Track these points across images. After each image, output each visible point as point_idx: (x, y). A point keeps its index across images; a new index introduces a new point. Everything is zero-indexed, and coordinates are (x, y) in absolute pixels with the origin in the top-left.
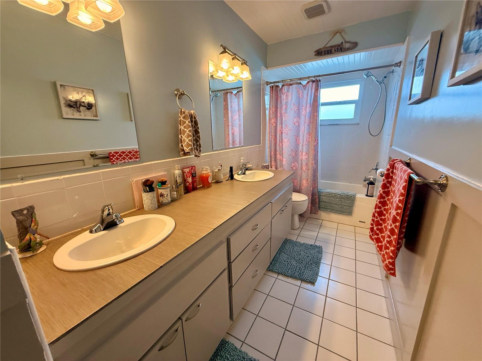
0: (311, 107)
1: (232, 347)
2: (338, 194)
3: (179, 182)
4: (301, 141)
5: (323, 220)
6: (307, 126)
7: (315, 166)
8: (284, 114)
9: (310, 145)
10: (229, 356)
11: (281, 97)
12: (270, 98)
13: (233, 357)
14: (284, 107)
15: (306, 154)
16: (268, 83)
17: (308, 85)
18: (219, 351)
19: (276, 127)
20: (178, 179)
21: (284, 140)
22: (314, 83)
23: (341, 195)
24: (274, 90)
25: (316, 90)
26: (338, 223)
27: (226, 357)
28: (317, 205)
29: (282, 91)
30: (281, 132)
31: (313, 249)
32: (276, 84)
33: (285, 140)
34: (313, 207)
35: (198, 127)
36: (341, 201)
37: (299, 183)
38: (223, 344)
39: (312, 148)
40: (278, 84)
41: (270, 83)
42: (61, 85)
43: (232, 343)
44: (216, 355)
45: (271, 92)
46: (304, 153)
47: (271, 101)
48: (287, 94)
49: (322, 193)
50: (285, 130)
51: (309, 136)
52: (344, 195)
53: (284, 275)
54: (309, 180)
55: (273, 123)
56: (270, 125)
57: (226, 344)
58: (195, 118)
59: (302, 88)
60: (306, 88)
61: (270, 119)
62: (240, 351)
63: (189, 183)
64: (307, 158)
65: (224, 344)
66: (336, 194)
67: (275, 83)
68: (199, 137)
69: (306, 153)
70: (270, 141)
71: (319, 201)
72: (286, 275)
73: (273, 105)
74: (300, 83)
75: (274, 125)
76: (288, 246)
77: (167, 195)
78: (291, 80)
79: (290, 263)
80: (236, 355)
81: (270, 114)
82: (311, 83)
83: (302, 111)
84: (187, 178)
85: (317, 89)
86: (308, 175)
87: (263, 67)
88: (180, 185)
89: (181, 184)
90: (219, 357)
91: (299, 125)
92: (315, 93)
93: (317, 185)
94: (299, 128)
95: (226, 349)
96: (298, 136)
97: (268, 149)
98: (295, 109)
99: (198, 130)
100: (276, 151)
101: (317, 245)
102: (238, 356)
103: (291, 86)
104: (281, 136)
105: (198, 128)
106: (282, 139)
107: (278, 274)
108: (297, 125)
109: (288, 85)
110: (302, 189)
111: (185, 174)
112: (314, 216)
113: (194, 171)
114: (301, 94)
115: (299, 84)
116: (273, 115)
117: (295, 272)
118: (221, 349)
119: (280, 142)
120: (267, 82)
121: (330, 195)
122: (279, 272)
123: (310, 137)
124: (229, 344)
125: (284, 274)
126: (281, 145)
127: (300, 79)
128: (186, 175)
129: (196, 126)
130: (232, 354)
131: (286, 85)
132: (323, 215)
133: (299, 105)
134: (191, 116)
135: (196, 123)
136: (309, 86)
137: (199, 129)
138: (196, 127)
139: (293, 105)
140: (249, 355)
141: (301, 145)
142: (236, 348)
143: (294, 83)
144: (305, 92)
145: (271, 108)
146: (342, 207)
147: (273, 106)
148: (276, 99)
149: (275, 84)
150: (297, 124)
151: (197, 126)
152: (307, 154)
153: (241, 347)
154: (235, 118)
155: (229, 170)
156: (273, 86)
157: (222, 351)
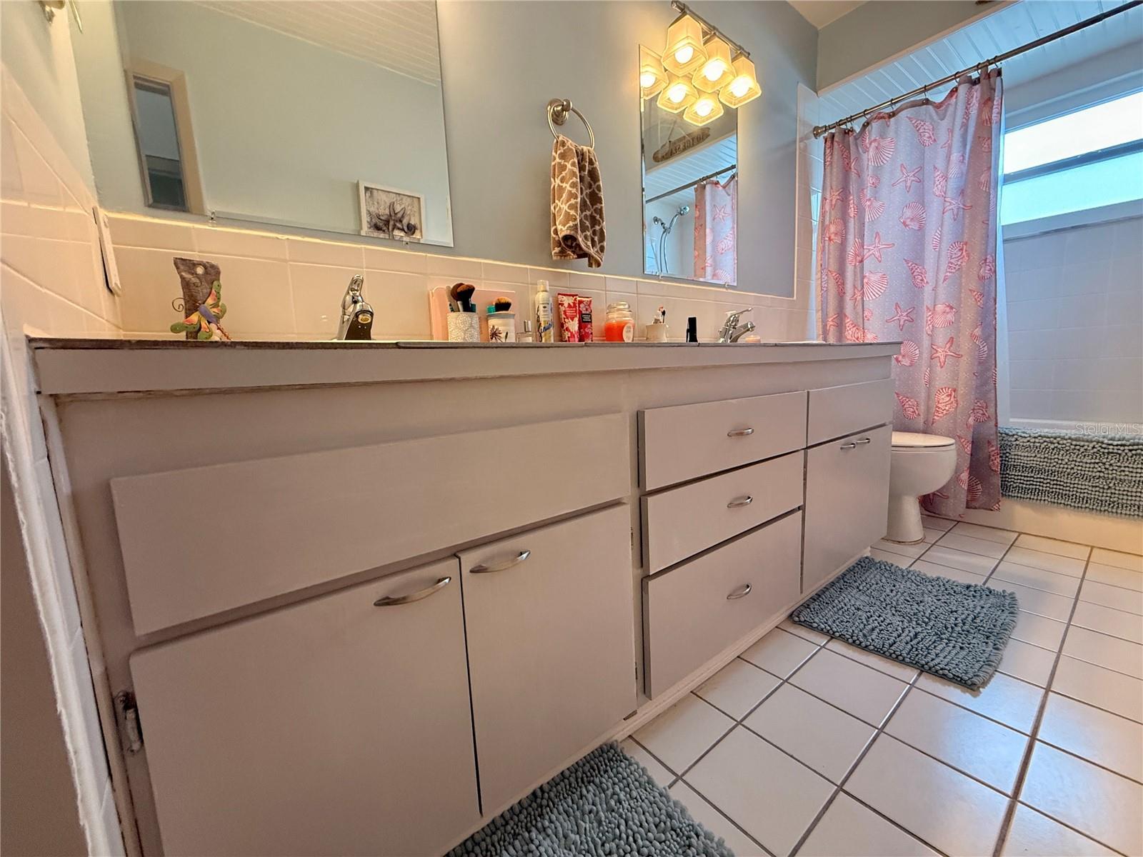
0: (966, 161)
1: (640, 776)
2: (1087, 441)
3: (544, 321)
4: (930, 276)
5: (1020, 533)
6: (952, 221)
7: (986, 349)
8: (868, 203)
9: (963, 280)
10: (625, 796)
11: (858, 159)
12: (825, 169)
13: (637, 801)
14: (869, 181)
15: (948, 309)
16: (817, 132)
17: (953, 100)
18: (597, 772)
19: (842, 247)
20: (541, 313)
21: (869, 279)
22: (977, 86)
23: (1102, 443)
24: (835, 144)
25: (985, 103)
26: (1092, 547)
27: (614, 794)
28: (997, 480)
29: (863, 141)
30: (859, 258)
31: (974, 596)
32: (844, 127)
33: (872, 278)
34: (979, 487)
35: (600, 185)
36: (1104, 464)
37: (922, 408)
38: (612, 760)
39: (973, 285)
40: (849, 125)
41: (826, 130)
42: (367, 189)
43: (641, 765)
44: (585, 779)
45: (828, 151)
46: (940, 308)
47: (828, 175)
48: (879, 144)
49: (1017, 440)
50: (870, 250)
51: (962, 249)
52: (1115, 443)
53: (851, 644)
54: (961, 391)
55: (833, 237)
56: (824, 246)
57: (621, 761)
58: (591, 162)
59: (931, 117)
60: (946, 111)
61: (824, 227)
62: (661, 795)
63: (572, 333)
64: (951, 323)
65: (616, 761)
66: (1076, 440)
67: (840, 125)
68: (600, 212)
69: (949, 306)
70: (824, 292)
71: (1004, 466)
72: (858, 642)
73: (834, 183)
74: (927, 102)
75: (838, 240)
76: (872, 576)
77: (507, 333)
78: (892, 100)
79: (879, 616)
80: (646, 801)
81: (823, 214)
82: (963, 89)
83: (935, 183)
84: (566, 320)
85: (986, 97)
86: (955, 376)
87: (803, 88)
88: (546, 329)
89: (548, 328)
90: (595, 787)
91: (921, 228)
92: (980, 111)
93: (992, 410)
94: (923, 236)
95: (618, 773)
96: (918, 262)
97: (817, 311)
98: (906, 181)
99: (597, 194)
100: (841, 315)
101: (992, 588)
102: (654, 805)
103: (892, 119)
104: (858, 269)
105: (599, 188)
106: (863, 277)
107: (829, 638)
108: (917, 228)
109: (882, 118)
110: (933, 423)
111: (562, 309)
112: (980, 516)
113: (587, 310)
114: (927, 135)
115: (923, 104)
116: (833, 212)
117: (895, 643)
118: (606, 771)
119: (855, 287)
120: (816, 128)
121: (1052, 443)
122: (834, 632)
123: (964, 253)
124: (630, 764)
125: (850, 640)
126: (859, 298)
127: (925, 89)
128: (565, 311)
129: (593, 183)
130: (634, 794)
131: (875, 118)
132: (1021, 513)
133: (921, 168)
134: (581, 156)
135: (593, 175)
136: (956, 103)
137: (600, 191)
138: (593, 186)
139: (898, 170)
140: (690, 816)
141: (928, 289)
142: (650, 782)
143: (904, 107)
144: (945, 124)
145: (828, 196)
146: (1109, 488)
147: (834, 187)
148: (844, 168)
149: (842, 127)
150: (914, 226)
151: (595, 183)
152: (952, 308)
153: (670, 787)
154: (722, 246)
155: (686, 326)
156: (833, 136)
157: (606, 776)
